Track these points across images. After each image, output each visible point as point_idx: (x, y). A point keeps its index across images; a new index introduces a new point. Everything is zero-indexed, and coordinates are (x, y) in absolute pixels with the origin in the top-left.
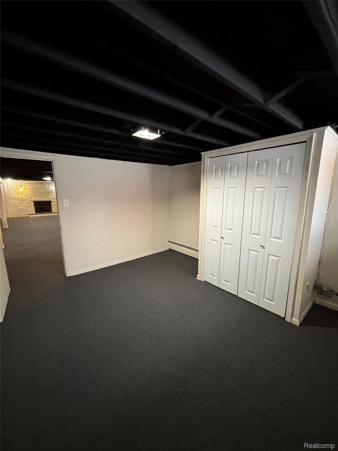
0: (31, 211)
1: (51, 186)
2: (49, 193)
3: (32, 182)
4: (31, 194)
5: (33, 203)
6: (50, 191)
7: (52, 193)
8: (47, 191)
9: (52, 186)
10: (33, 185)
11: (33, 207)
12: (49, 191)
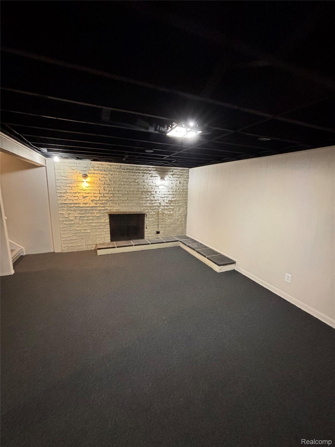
0: (103, 236)
1: (149, 178)
2: (142, 194)
3: (111, 165)
4: (106, 195)
5: (108, 217)
6: (145, 190)
7: (150, 194)
8: (139, 188)
9: (152, 177)
10: (111, 173)
11: (108, 227)
12: (143, 190)
